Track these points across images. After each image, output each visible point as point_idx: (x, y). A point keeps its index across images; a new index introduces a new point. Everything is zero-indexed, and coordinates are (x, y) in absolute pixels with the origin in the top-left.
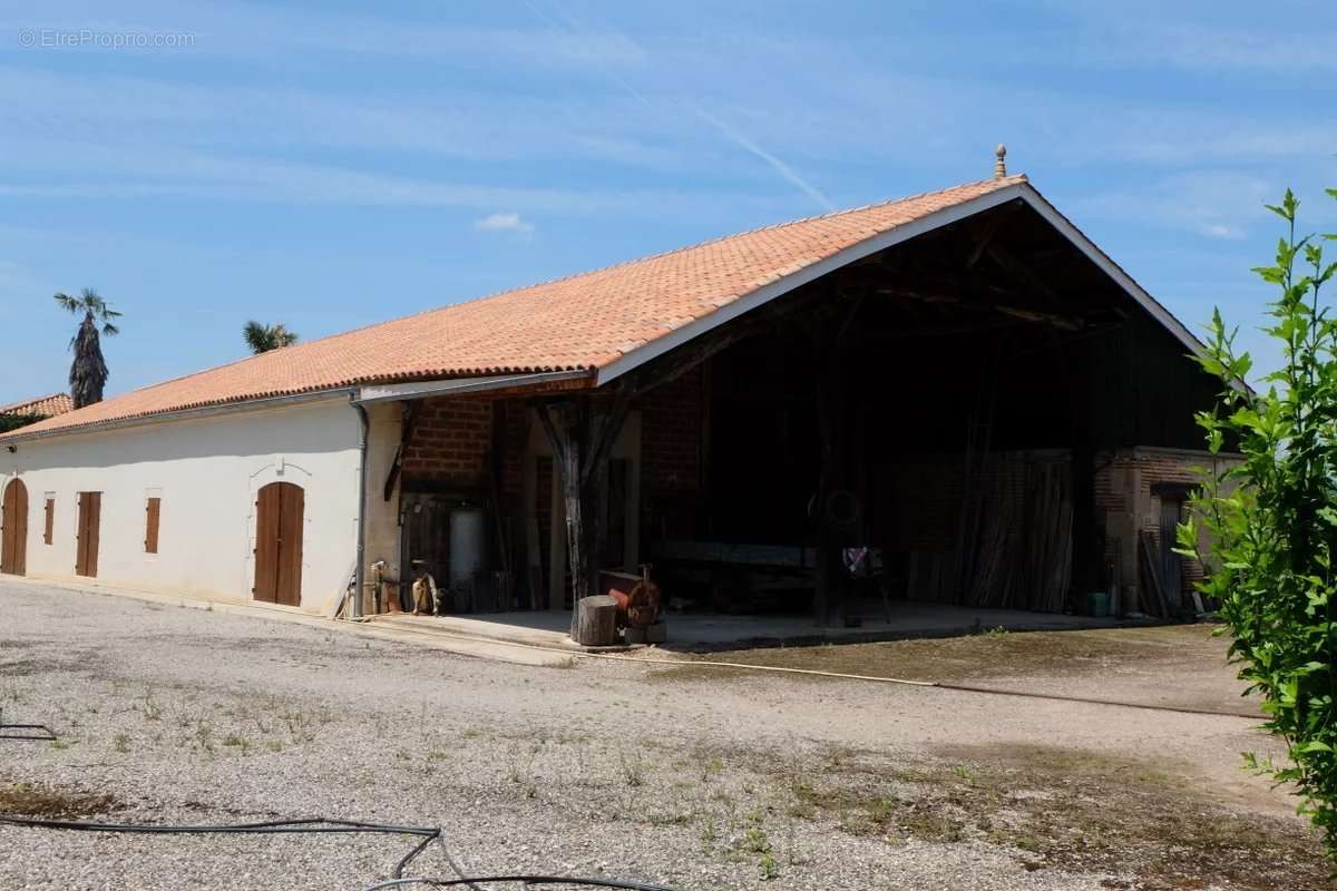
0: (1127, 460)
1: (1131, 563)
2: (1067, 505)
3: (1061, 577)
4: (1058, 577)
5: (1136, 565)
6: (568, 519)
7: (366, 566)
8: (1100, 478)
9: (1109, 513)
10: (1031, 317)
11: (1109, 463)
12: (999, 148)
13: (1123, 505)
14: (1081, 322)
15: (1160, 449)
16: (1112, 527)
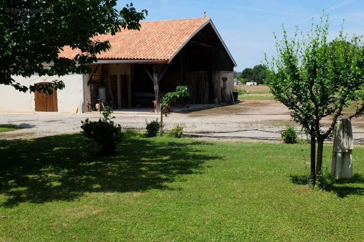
0: (219, 73)
1: (220, 93)
2: (207, 83)
3: (207, 96)
4: (206, 96)
5: (221, 94)
6: (155, 89)
7: (85, 101)
8: (213, 77)
9: (215, 84)
10: (204, 45)
11: (215, 74)
12: (204, 11)
13: (218, 82)
14: (210, 46)
15: (226, 71)
16: (216, 87)
